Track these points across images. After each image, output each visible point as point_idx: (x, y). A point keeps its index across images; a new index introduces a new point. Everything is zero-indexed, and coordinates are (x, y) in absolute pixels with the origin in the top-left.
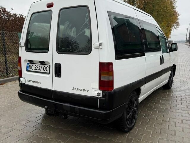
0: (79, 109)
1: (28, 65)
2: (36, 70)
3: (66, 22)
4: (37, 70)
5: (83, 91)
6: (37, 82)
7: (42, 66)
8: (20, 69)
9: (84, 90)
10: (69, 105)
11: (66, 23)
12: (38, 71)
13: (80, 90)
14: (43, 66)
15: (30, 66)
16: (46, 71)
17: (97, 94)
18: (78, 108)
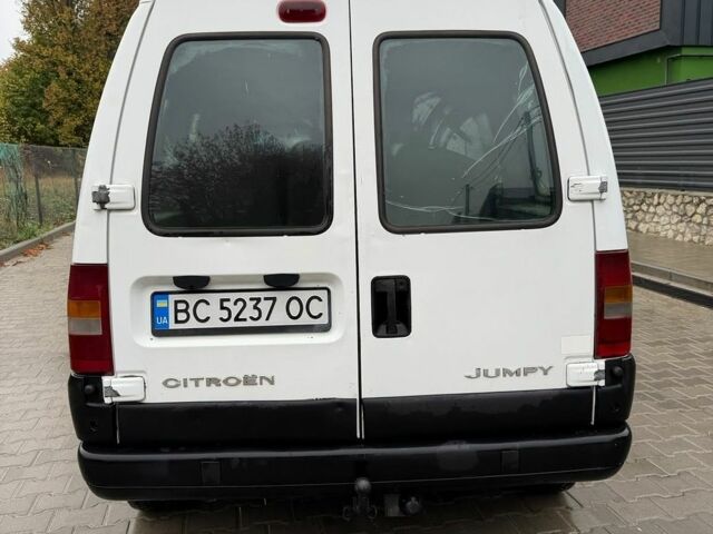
0: (521, 450)
1: (161, 304)
2: (232, 324)
3: (424, 97)
4: (237, 319)
5: (525, 374)
6: (249, 381)
7: (274, 299)
8: (99, 332)
9: (528, 371)
10: (466, 447)
11: (423, 101)
12: (250, 323)
13: (511, 375)
14: (283, 297)
15: (181, 306)
16: (305, 320)
17: (596, 373)
18: (515, 449)
